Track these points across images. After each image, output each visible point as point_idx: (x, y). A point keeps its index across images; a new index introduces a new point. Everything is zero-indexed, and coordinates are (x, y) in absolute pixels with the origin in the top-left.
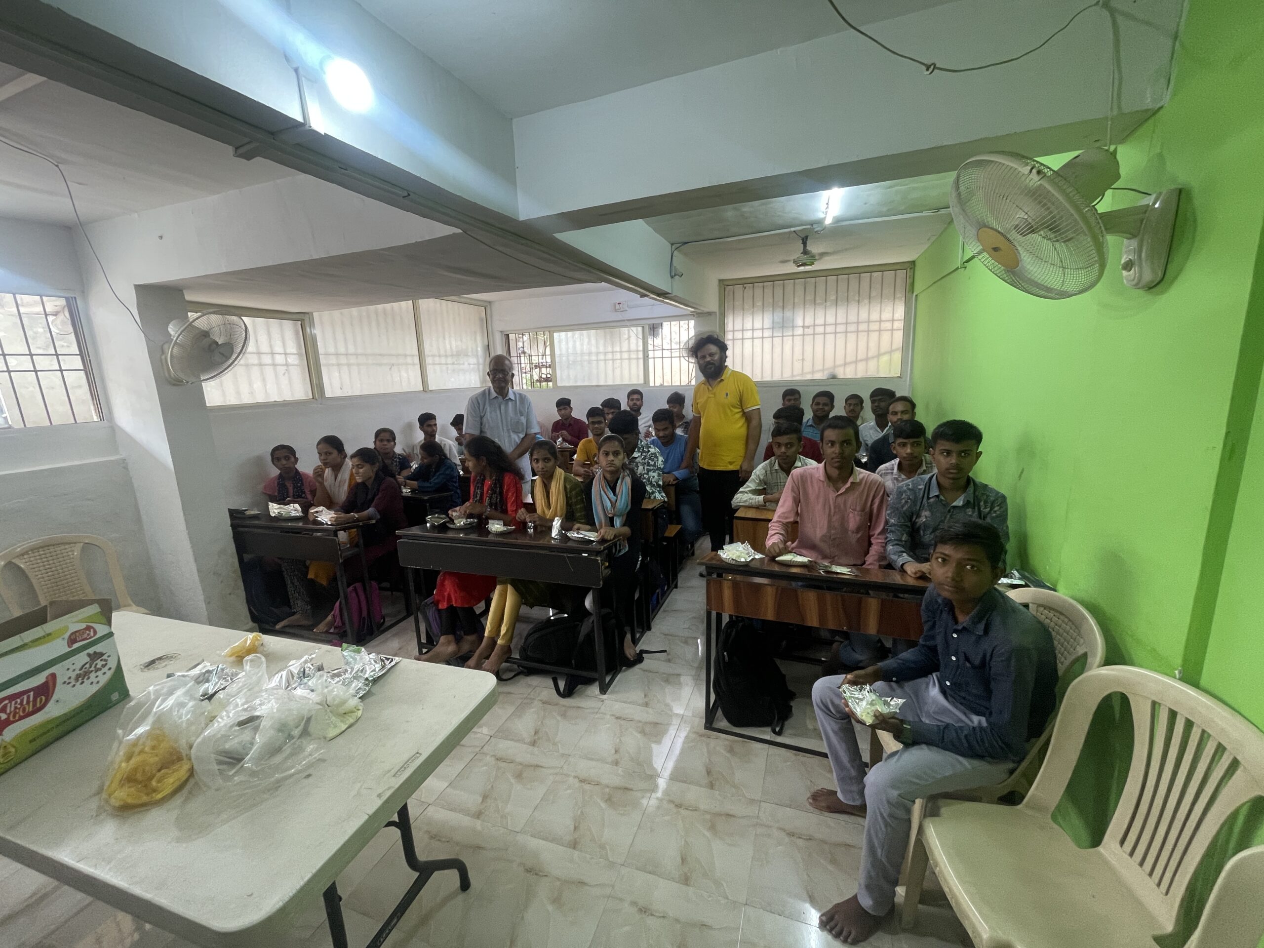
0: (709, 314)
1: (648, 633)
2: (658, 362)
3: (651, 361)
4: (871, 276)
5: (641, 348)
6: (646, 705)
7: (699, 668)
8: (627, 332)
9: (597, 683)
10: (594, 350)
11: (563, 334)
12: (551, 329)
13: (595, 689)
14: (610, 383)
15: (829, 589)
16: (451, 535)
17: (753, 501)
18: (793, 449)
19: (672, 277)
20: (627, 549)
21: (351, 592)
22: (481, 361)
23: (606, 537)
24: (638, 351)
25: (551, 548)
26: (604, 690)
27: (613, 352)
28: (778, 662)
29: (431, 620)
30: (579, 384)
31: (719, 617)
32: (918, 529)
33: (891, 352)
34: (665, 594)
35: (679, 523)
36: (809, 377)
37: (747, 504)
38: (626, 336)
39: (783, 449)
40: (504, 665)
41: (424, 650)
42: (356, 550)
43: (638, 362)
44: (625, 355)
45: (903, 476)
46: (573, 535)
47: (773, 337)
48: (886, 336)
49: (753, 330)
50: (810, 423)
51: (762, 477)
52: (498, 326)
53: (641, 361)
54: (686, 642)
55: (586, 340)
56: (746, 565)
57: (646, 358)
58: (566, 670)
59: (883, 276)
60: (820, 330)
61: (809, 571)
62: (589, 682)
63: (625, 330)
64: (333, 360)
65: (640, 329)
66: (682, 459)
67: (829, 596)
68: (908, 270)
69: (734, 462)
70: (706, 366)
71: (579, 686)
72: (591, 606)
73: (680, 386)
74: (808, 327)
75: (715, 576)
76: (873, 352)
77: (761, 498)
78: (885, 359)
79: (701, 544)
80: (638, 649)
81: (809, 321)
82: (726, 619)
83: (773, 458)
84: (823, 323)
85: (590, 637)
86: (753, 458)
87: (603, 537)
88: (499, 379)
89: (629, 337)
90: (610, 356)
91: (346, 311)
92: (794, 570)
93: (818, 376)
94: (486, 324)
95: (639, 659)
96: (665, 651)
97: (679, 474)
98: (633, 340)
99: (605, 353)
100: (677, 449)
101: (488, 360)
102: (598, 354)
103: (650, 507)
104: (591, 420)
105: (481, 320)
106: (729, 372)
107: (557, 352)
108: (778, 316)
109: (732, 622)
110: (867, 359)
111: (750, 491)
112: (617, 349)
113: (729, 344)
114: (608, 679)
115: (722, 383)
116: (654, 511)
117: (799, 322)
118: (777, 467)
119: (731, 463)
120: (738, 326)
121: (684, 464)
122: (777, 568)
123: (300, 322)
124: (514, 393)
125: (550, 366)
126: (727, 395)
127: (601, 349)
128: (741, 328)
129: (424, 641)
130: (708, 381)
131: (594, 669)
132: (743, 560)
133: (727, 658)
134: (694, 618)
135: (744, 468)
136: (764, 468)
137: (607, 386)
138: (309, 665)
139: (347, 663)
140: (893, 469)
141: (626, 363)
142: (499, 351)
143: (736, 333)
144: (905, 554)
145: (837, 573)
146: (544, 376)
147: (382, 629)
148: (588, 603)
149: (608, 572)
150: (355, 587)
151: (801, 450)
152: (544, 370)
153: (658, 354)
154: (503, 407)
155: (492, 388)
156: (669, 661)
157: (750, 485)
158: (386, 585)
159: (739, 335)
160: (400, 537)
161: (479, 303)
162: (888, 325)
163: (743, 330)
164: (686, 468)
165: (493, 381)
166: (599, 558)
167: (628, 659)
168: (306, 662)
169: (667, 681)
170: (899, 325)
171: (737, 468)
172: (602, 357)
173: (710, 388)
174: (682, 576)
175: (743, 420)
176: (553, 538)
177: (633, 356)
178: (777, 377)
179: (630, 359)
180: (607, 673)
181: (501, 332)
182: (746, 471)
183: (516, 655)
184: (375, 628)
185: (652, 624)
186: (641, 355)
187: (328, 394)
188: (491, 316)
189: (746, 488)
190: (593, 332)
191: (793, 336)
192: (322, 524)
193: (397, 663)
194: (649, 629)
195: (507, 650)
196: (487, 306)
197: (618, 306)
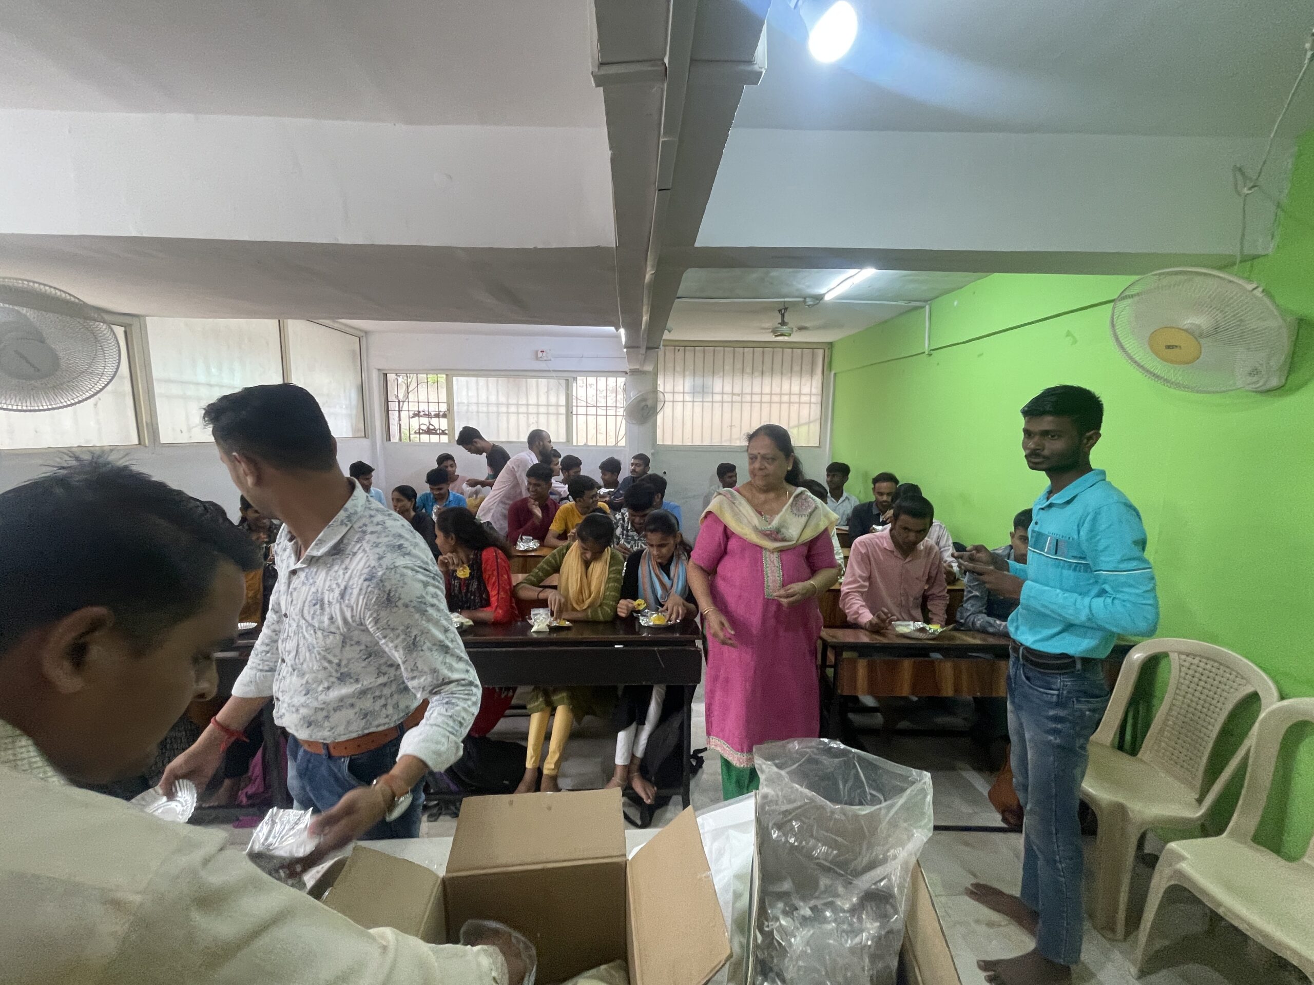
0: (644, 373)
2: (582, 419)
3: (574, 417)
5: (564, 403)
11: (465, 379)
12: (450, 373)
22: (354, 404)
24: (558, 406)
27: (528, 405)
33: (809, 423)
36: (737, 443)
43: (557, 419)
47: (693, 402)
52: (376, 362)
53: (563, 419)
57: (569, 414)
59: (802, 352)
60: (748, 398)
63: (536, 380)
64: (176, 390)
65: (563, 382)
74: (737, 394)
76: (793, 422)
78: (804, 429)
81: (737, 390)
90: (524, 409)
94: (360, 358)
98: (553, 392)
99: (508, 405)
102: (498, 405)
105: (354, 352)
107: (457, 400)
120: (669, 388)
123: (123, 329)
127: (514, 400)
146: (424, 427)
153: (582, 410)
159: (670, 397)
161: (352, 331)
162: (808, 399)
163: (674, 393)
170: (816, 399)
172: (503, 409)
177: (552, 410)
178: (707, 442)
181: (379, 370)
186: (563, 410)
187: (165, 438)
188: (367, 349)
196: (362, 336)
197: (540, 355)
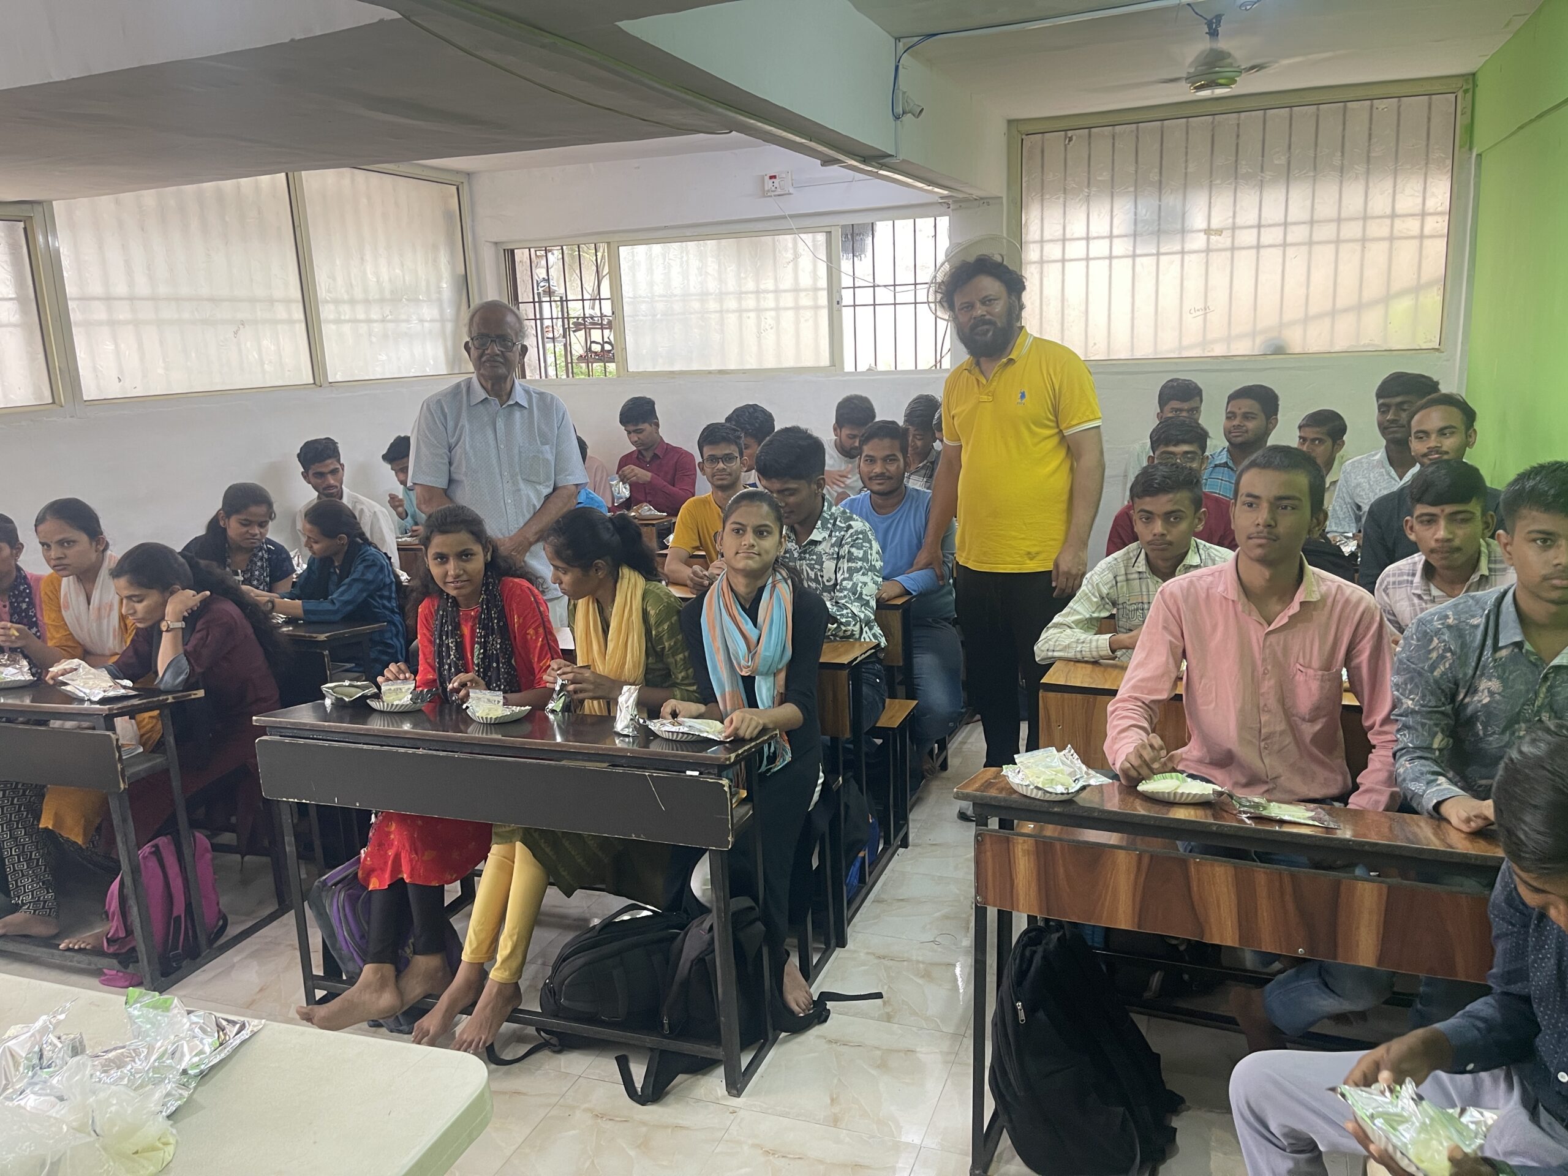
0: (985, 201)
1: (838, 952)
3: (847, 313)
4: (1372, 106)
5: (823, 283)
6: (835, 1121)
7: (956, 1036)
8: (790, 245)
9: (721, 1071)
10: (712, 286)
11: (641, 249)
12: (613, 239)
13: (715, 1082)
14: (751, 364)
15: (1264, 858)
16: (376, 725)
17: (1086, 648)
18: (1183, 526)
19: (897, 118)
20: (788, 758)
21: (144, 858)
22: (449, 312)
23: (741, 733)
25: (615, 759)
26: (736, 1084)
27: (757, 292)
28: (1142, 1022)
29: (335, 922)
30: (677, 368)
31: (1005, 920)
32: (1472, 720)
34: (878, 863)
35: (911, 696)
36: (1219, 350)
37: (1070, 654)
38: (789, 255)
39: (1158, 527)
40: (507, 1026)
41: (319, 994)
42: (158, 760)
43: (816, 315)
44: (788, 300)
45: (1435, 592)
46: (662, 727)
47: (1134, 256)
48: (1406, 252)
49: (1088, 239)
50: (1224, 458)
51: (1105, 591)
52: (489, 229)
53: (824, 313)
54: (927, 975)
55: (694, 263)
56: (1068, 801)
58: (650, 1040)
59: (1399, 107)
60: (1247, 237)
61: (1215, 817)
62: (700, 1067)
63: (789, 238)
64: (100, 313)
65: (821, 238)
66: (919, 546)
67: (1261, 874)
68: (1460, 94)
69: (1037, 553)
70: (973, 328)
71: (680, 1078)
72: (704, 891)
73: (916, 371)
74: (1219, 232)
75: (994, 823)
76: (1373, 289)
77: (1104, 640)
78: (1403, 305)
79: (963, 743)
80: (815, 991)
81: (1220, 217)
82: (1020, 924)
83: (1134, 545)
84: (1255, 222)
85: (703, 964)
86: (1084, 544)
87: (737, 729)
88: (493, 358)
89: (796, 256)
90: (750, 302)
91: (128, 197)
92: (1181, 814)
93: (1242, 348)
94: (460, 224)
95: (818, 1013)
96: (879, 996)
97: (914, 580)
98: (805, 261)
99: (740, 295)
100: (907, 523)
101: (465, 316)
102: (721, 296)
103: (845, 660)
104: (708, 451)
105: (448, 215)
106: (1029, 341)
107: (627, 291)
108: (1147, 206)
109: (1036, 932)
110: (1359, 307)
111: (1077, 623)
112: (769, 284)
113: (1031, 276)
114: (745, 1060)
115: (1011, 369)
116: (855, 669)
117: (1197, 220)
118: (1142, 566)
119: (1031, 556)
120: (1053, 229)
121: (922, 557)
122: (1141, 809)
123: (22, 224)
124: (527, 392)
125: (610, 325)
126: (1023, 396)
127: (731, 285)
128: (1058, 234)
129: (318, 971)
130: (978, 364)
131: (713, 1036)
132: (1060, 789)
133: (1022, 1015)
134: (946, 917)
135: (1063, 567)
136: (1110, 568)
137: (744, 372)
138: (52, 1038)
139: (139, 1034)
140: (1414, 575)
141: (788, 317)
142: (492, 292)
143: (1048, 247)
144: (1441, 779)
145: (1282, 822)
146: (596, 348)
147: (223, 940)
148: (700, 882)
149: (746, 811)
150: (156, 846)
151: (1200, 527)
152: (596, 335)
153: (864, 296)
154: (500, 424)
155: (475, 381)
156: (889, 1018)
157: (1079, 608)
158: (228, 838)
159: (1053, 251)
160: (262, 730)
161: (443, 176)
162: (1412, 226)
163: (1064, 240)
164: (927, 566)
165: (479, 364)
166: (725, 782)
167: (792, 1012)
168: (44, 1030)
169: (883, 1066)
170: (1438, 225)
171: (1049, 566)
172: (732, 304)
173: (984, 381)
174: (917, 820)
175: (1062, 453)
176: (619, 735)
177: (805, 300)
178: (1144, 350)
179: (797, 308)
180: (744, 1047)
181: (496, 243)
182: (1068, 575)
183: (532, 1004)
184: (203, 940)
185: (849, 931)
186: (823, 299)
187: (89, 391)
188: (472, 208)
189: (1068, 614)
190: (711, 244)
191: (1183, 252)
192: (81, 701)
193: (254, 1034)
194: (842, 943)
195: (511, 992)
196: (462, 182)
197: (769, 183)
